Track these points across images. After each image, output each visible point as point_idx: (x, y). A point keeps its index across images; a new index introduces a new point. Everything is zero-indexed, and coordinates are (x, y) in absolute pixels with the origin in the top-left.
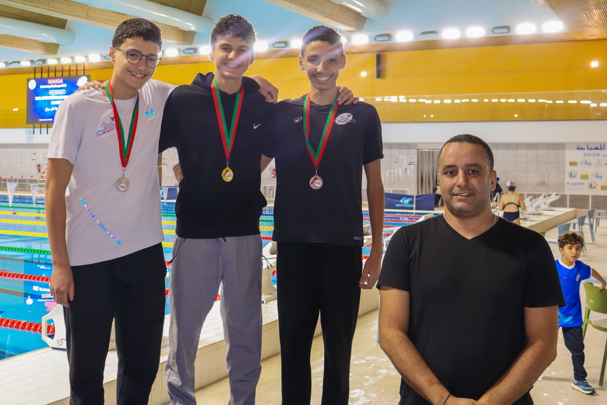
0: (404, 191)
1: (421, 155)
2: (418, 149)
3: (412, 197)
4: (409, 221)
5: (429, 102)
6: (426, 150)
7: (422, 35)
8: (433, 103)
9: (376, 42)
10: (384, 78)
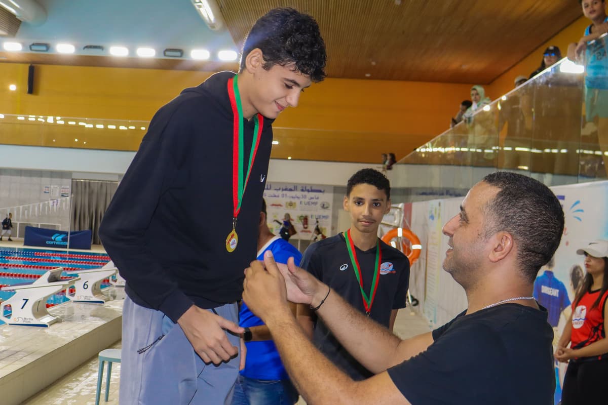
0: (55, 226)
1: (76, 185)
2: (72, 179)
3: (66, 233)
4: (61, 261)
5: (91, 126)
6: (82, 181)
7: (86, 49)
8: (95, 127)
9: (30, 52)
10: (37, 94)
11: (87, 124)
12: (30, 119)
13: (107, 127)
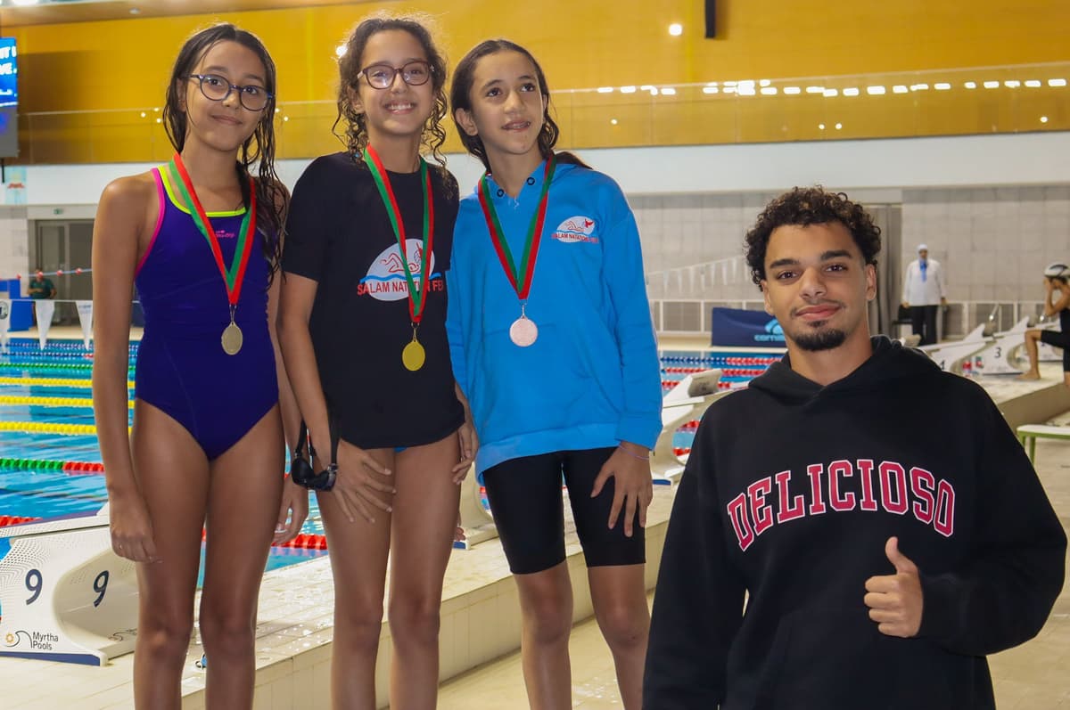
8: (841, 95)
10: (724, 37)
11: (827, 88)
12: (706, 91)
13: (867, 93)
